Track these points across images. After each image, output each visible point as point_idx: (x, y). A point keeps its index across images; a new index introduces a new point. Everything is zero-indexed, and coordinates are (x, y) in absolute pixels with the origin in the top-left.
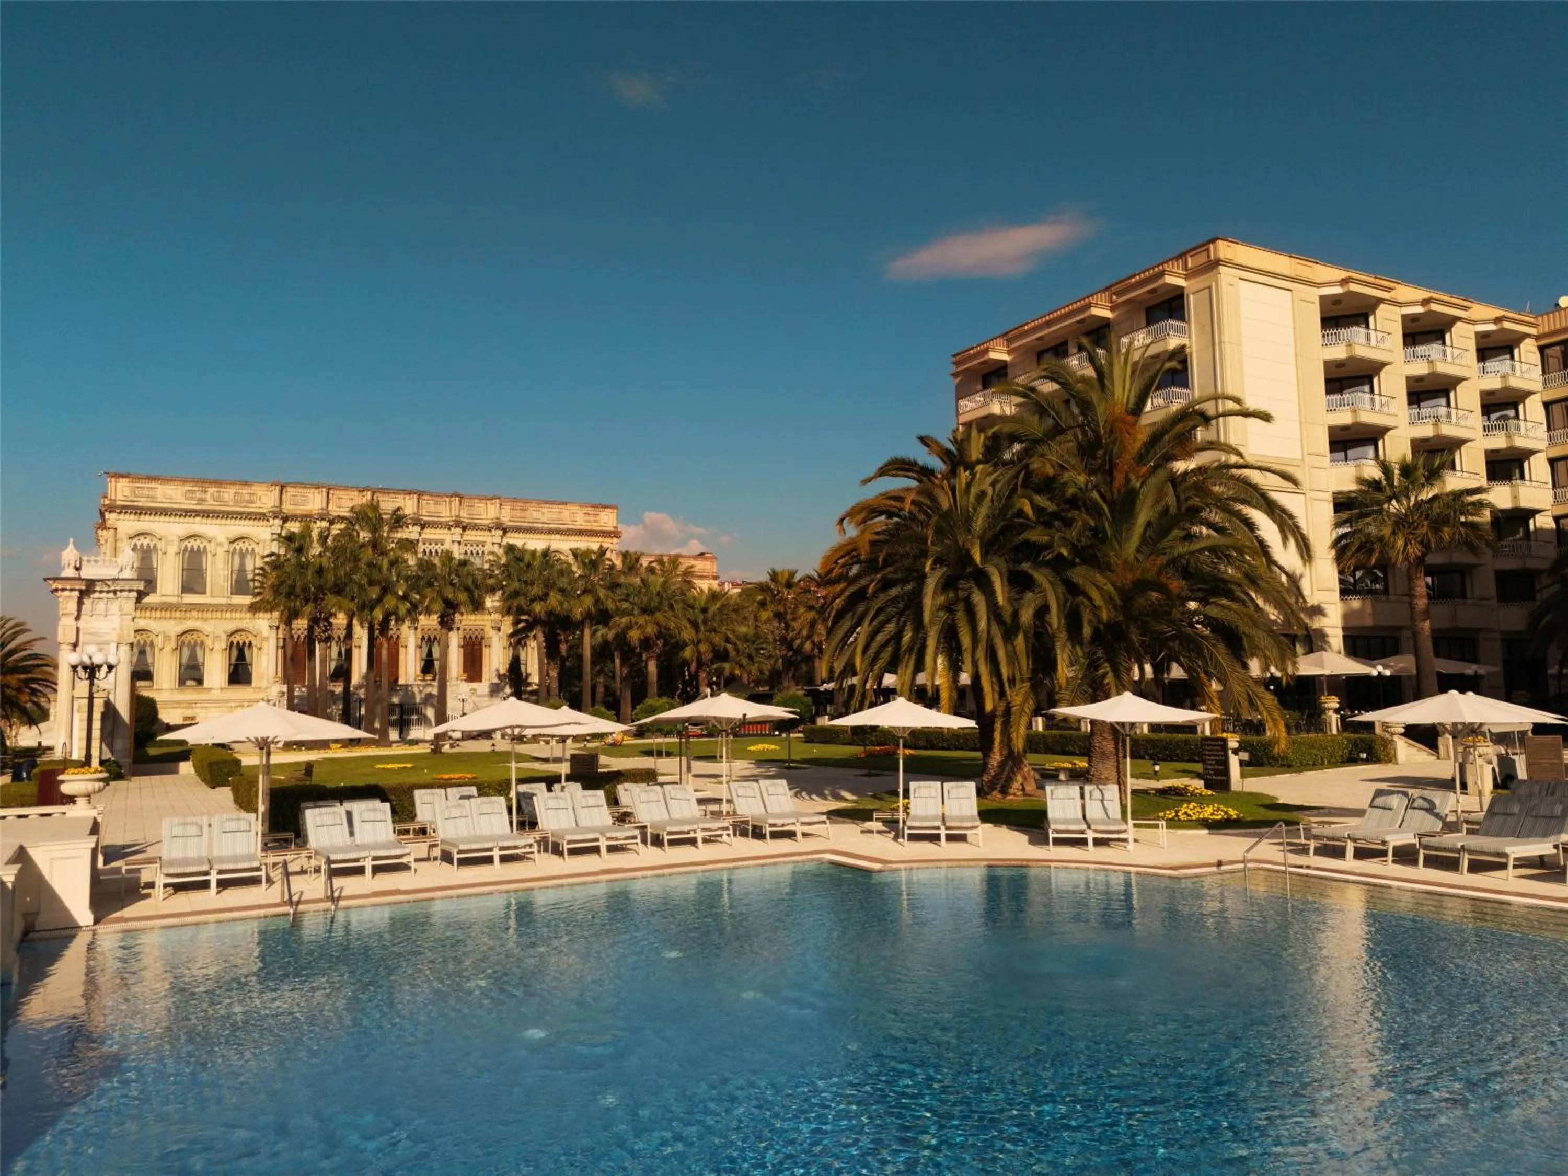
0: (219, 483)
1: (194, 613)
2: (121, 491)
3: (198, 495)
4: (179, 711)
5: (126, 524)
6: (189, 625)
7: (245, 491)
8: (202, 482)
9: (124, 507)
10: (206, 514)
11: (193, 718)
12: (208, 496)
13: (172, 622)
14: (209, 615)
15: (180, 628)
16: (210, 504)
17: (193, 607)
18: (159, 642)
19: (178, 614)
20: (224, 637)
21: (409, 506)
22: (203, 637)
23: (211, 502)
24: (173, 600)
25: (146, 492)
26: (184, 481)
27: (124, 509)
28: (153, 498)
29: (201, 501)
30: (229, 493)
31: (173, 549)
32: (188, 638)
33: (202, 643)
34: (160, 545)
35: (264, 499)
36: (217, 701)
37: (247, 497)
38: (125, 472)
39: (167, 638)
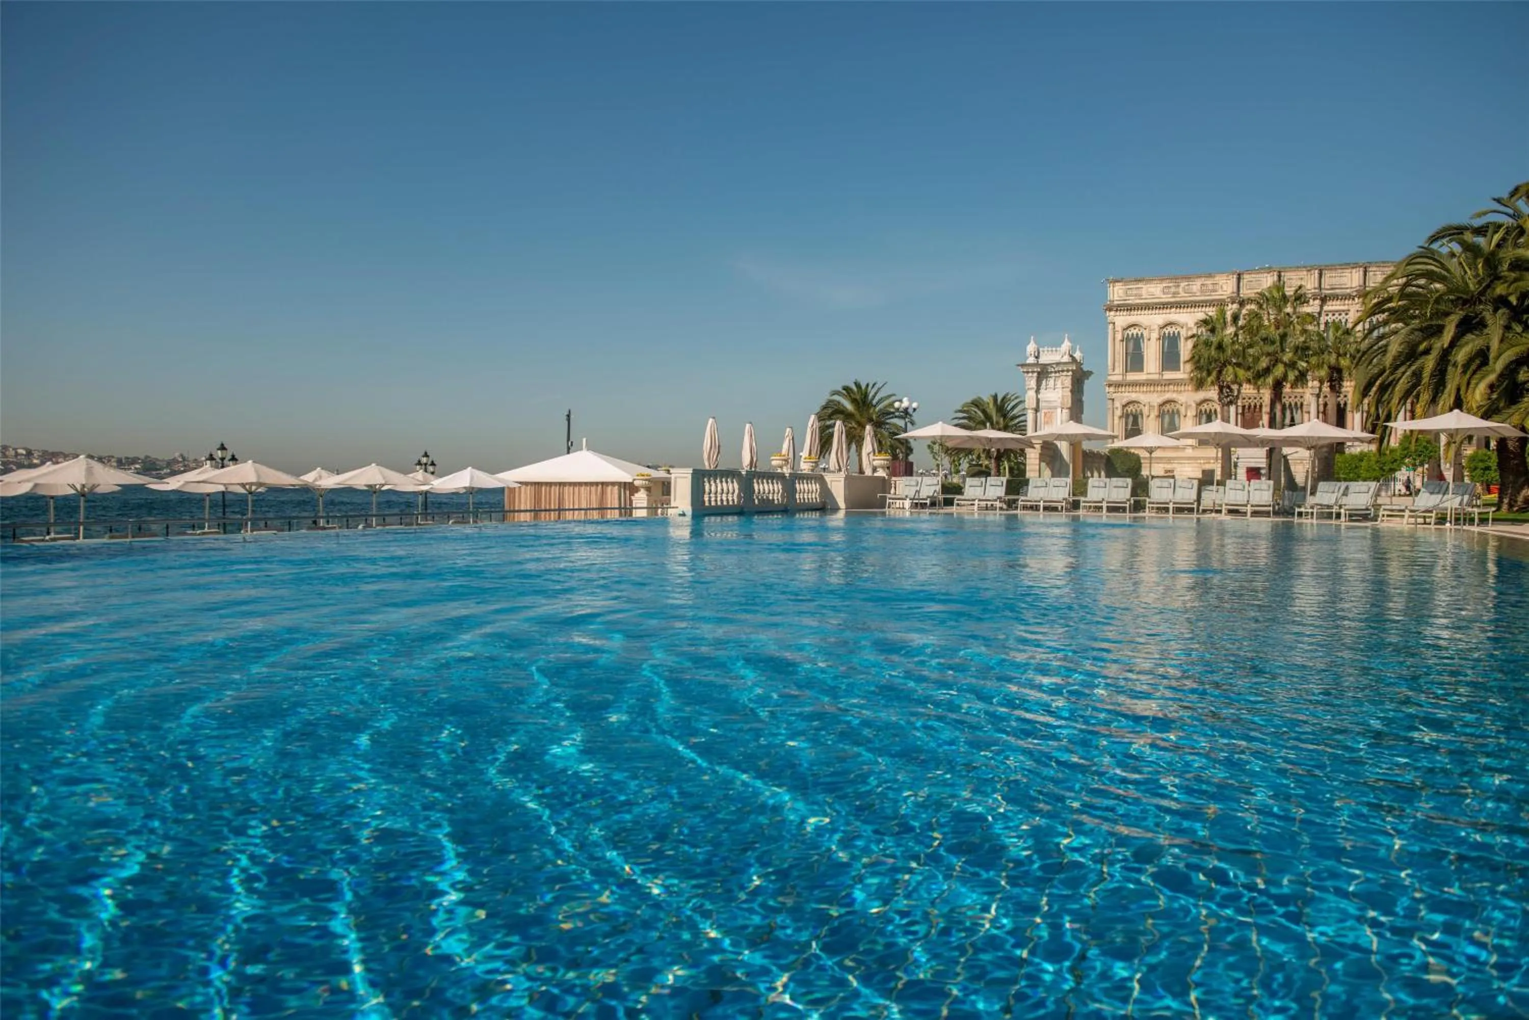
0: (1187, 278)
1: (1171, 387)
2: (1117, 293)
3: (1173, 290)
4: (1161, 465)
5: (1121, 320)
6: (1168, 396)
7: (1209, 282)
8: (1176, 279)
9: (1119, 306)
10: (1179, 305)
11: (1172, 471)
12: (1181, 290)
13: (1155, 395)
14: (1182, 388)
15: (1161, 400)
16: (1183, 296)
17: (1170, 382)
18: (1146, 411)
19: (1159, 388)
20: (1194, 405)
21: (1310, 283)
22: (1178, 406)
23: (1183, 294)
24: (1156, 377)
25: (1135, 292)
26: (1162, 280)
27: (1119, 308)
28: (1139, 296)
29: (1175, 294)
30: (1196, 286)
31: (1155, 335)
32: (1168, 407)
33: (1178, 412)
34: (1146, 334)
35: (1225, 288)
36: (1189, 458)
37: (1211, 287)
38: (1119, 278)
39: (1151, 407)
